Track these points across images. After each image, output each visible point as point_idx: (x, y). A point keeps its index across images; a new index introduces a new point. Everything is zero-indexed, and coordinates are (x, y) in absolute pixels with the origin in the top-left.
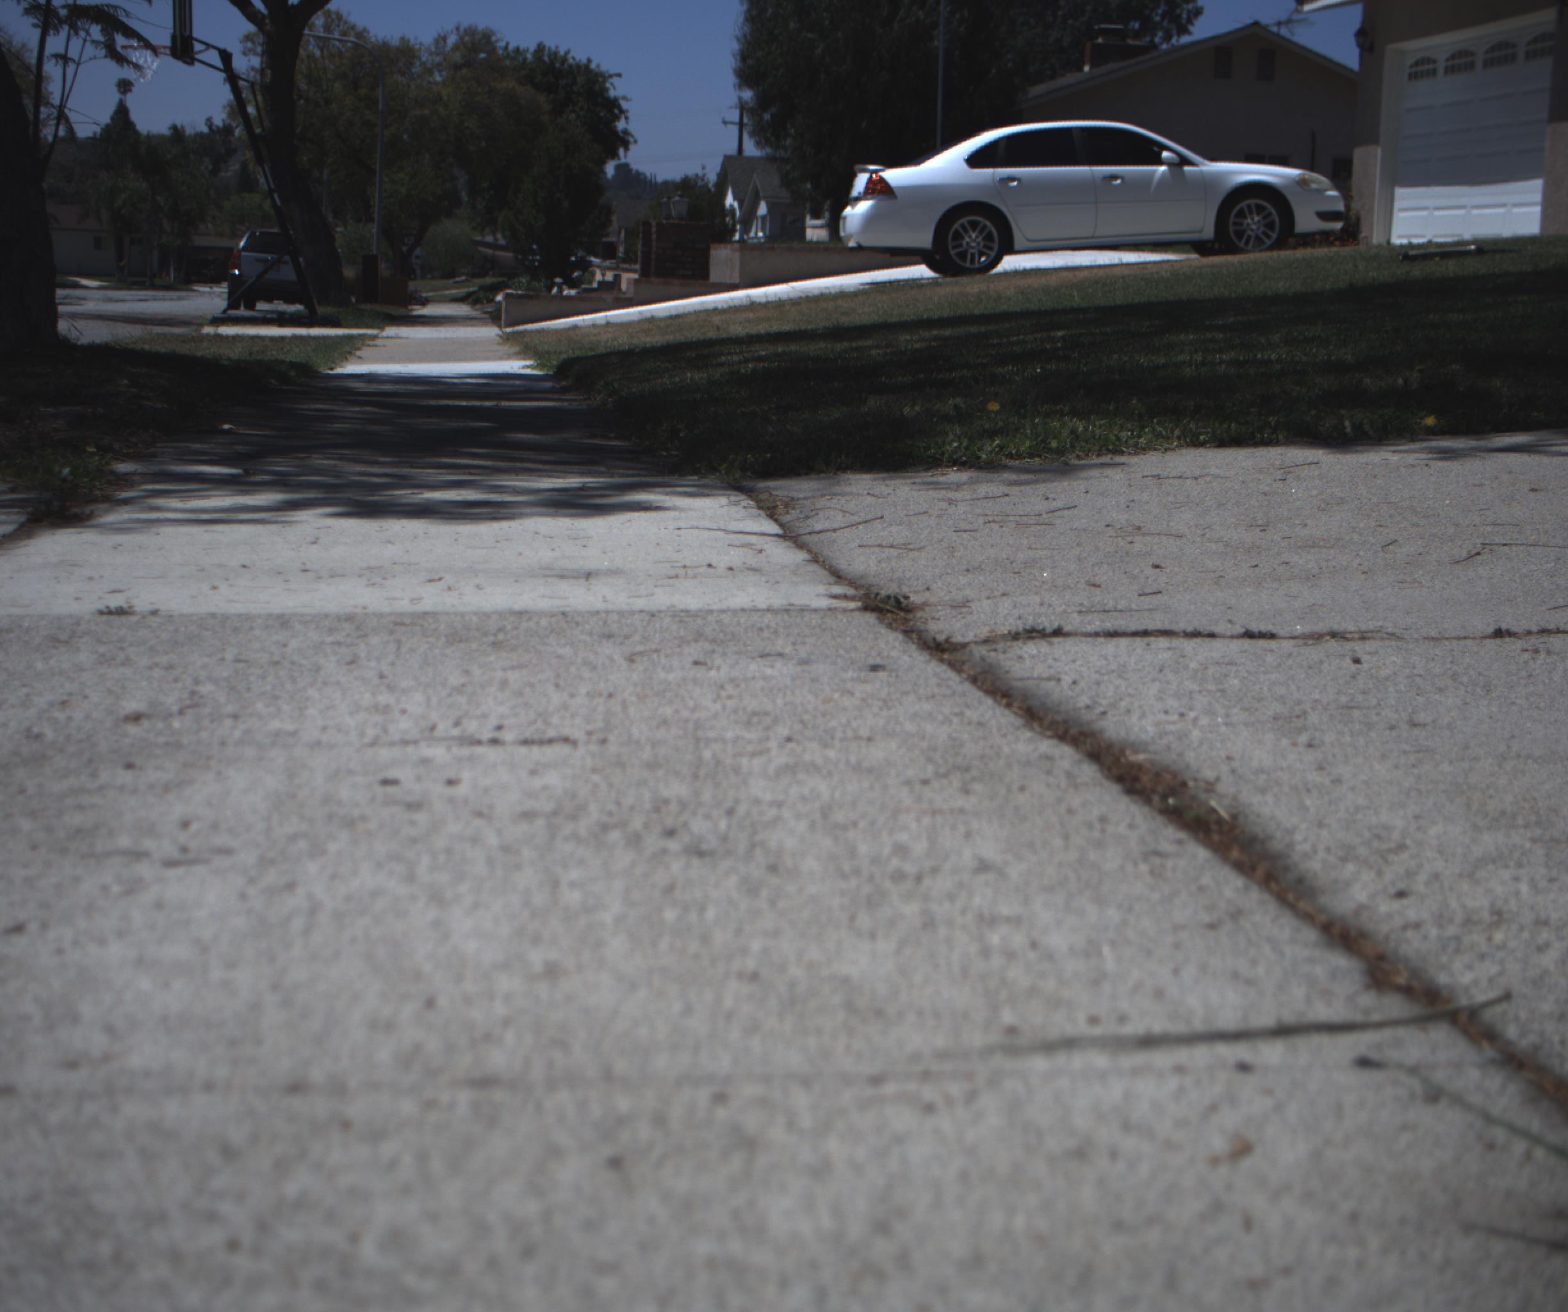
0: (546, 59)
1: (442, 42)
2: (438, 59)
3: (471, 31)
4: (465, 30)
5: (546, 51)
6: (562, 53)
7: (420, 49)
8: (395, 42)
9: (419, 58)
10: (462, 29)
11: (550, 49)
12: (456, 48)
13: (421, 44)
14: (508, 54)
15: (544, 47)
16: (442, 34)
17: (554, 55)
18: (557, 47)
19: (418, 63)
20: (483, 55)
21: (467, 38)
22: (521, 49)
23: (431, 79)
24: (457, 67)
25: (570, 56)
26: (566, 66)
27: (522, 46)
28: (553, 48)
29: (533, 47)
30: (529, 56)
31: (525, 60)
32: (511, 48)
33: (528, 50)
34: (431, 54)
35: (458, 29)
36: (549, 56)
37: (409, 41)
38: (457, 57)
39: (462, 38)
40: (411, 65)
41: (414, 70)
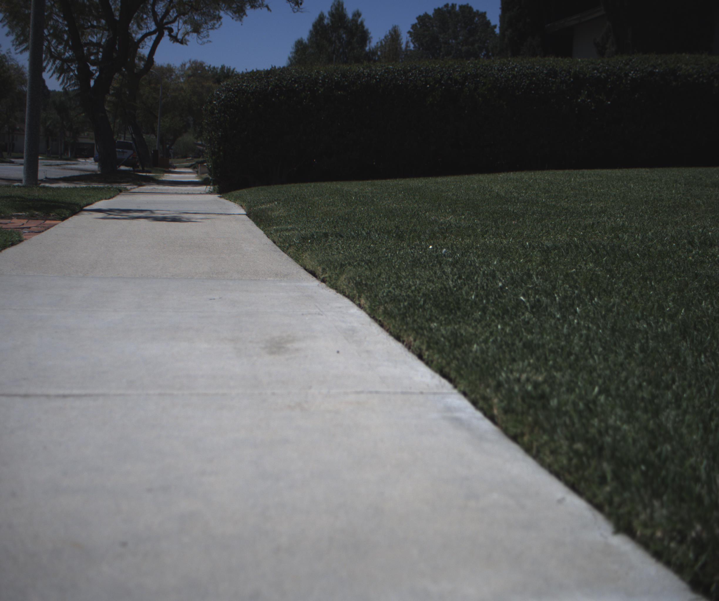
0: (225, 71)
1: (184, 66)
2: (182, 73)
3: (195, 62)
4: (193, 62)
5: (226, 68)
6: (232, 69)
7: (175, 69)
8: (165, 66)
9: (175, 72)
10: (192, 61)
11: (227, 67)
12: (189, 69)
13: (176, 67)
14: (210, 70)
15: (225, 67)
16: (184, 63)
17: (229, 70)
18: (230, 67)
19: (174, 74)
20: (199, 72)
21: (193, 65)
22: (216, 67)
23: (179, 81)
24: (189, 76)
25: (235, 70)
26: (233, 74)
27: (216, 66)
28: (229, 67)
29: (220, 67)
30: (219, 70)
31: (217, 71)
32: (211, 67)
33: (218, 68)
34: (179, 71)
35: (190, 61)
36: (227, 71)
37: (171, 65)
38: (190, 72)
39: (191, 65)
40: (171, 75)
41: (173, 77)
